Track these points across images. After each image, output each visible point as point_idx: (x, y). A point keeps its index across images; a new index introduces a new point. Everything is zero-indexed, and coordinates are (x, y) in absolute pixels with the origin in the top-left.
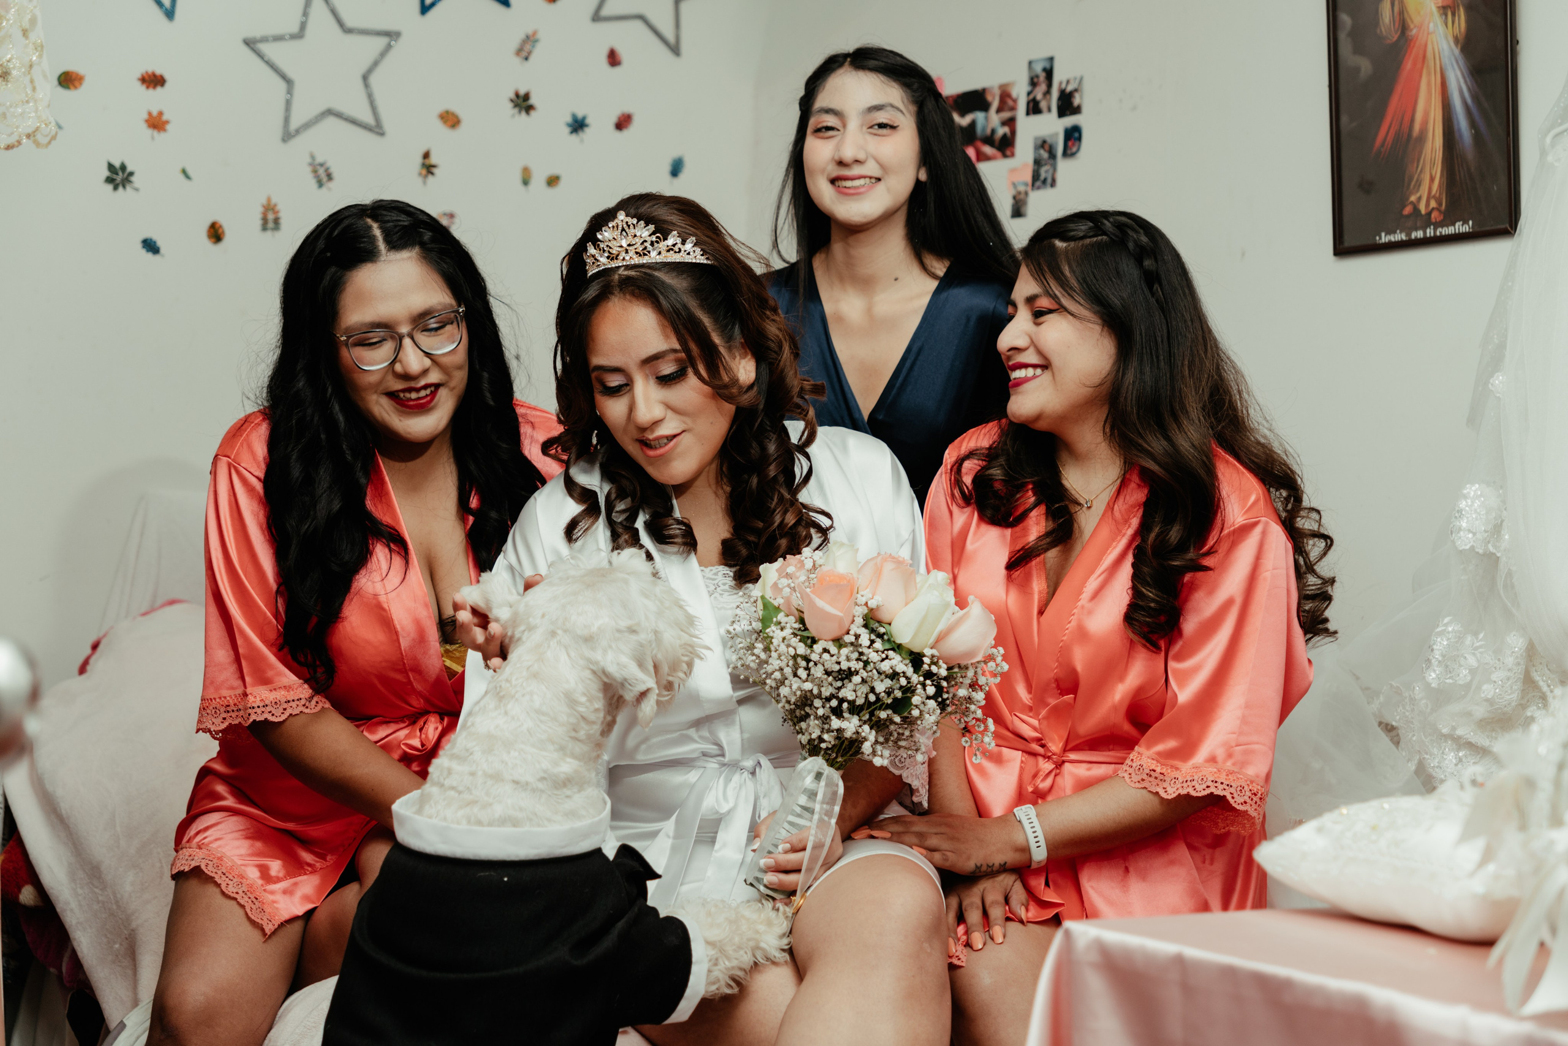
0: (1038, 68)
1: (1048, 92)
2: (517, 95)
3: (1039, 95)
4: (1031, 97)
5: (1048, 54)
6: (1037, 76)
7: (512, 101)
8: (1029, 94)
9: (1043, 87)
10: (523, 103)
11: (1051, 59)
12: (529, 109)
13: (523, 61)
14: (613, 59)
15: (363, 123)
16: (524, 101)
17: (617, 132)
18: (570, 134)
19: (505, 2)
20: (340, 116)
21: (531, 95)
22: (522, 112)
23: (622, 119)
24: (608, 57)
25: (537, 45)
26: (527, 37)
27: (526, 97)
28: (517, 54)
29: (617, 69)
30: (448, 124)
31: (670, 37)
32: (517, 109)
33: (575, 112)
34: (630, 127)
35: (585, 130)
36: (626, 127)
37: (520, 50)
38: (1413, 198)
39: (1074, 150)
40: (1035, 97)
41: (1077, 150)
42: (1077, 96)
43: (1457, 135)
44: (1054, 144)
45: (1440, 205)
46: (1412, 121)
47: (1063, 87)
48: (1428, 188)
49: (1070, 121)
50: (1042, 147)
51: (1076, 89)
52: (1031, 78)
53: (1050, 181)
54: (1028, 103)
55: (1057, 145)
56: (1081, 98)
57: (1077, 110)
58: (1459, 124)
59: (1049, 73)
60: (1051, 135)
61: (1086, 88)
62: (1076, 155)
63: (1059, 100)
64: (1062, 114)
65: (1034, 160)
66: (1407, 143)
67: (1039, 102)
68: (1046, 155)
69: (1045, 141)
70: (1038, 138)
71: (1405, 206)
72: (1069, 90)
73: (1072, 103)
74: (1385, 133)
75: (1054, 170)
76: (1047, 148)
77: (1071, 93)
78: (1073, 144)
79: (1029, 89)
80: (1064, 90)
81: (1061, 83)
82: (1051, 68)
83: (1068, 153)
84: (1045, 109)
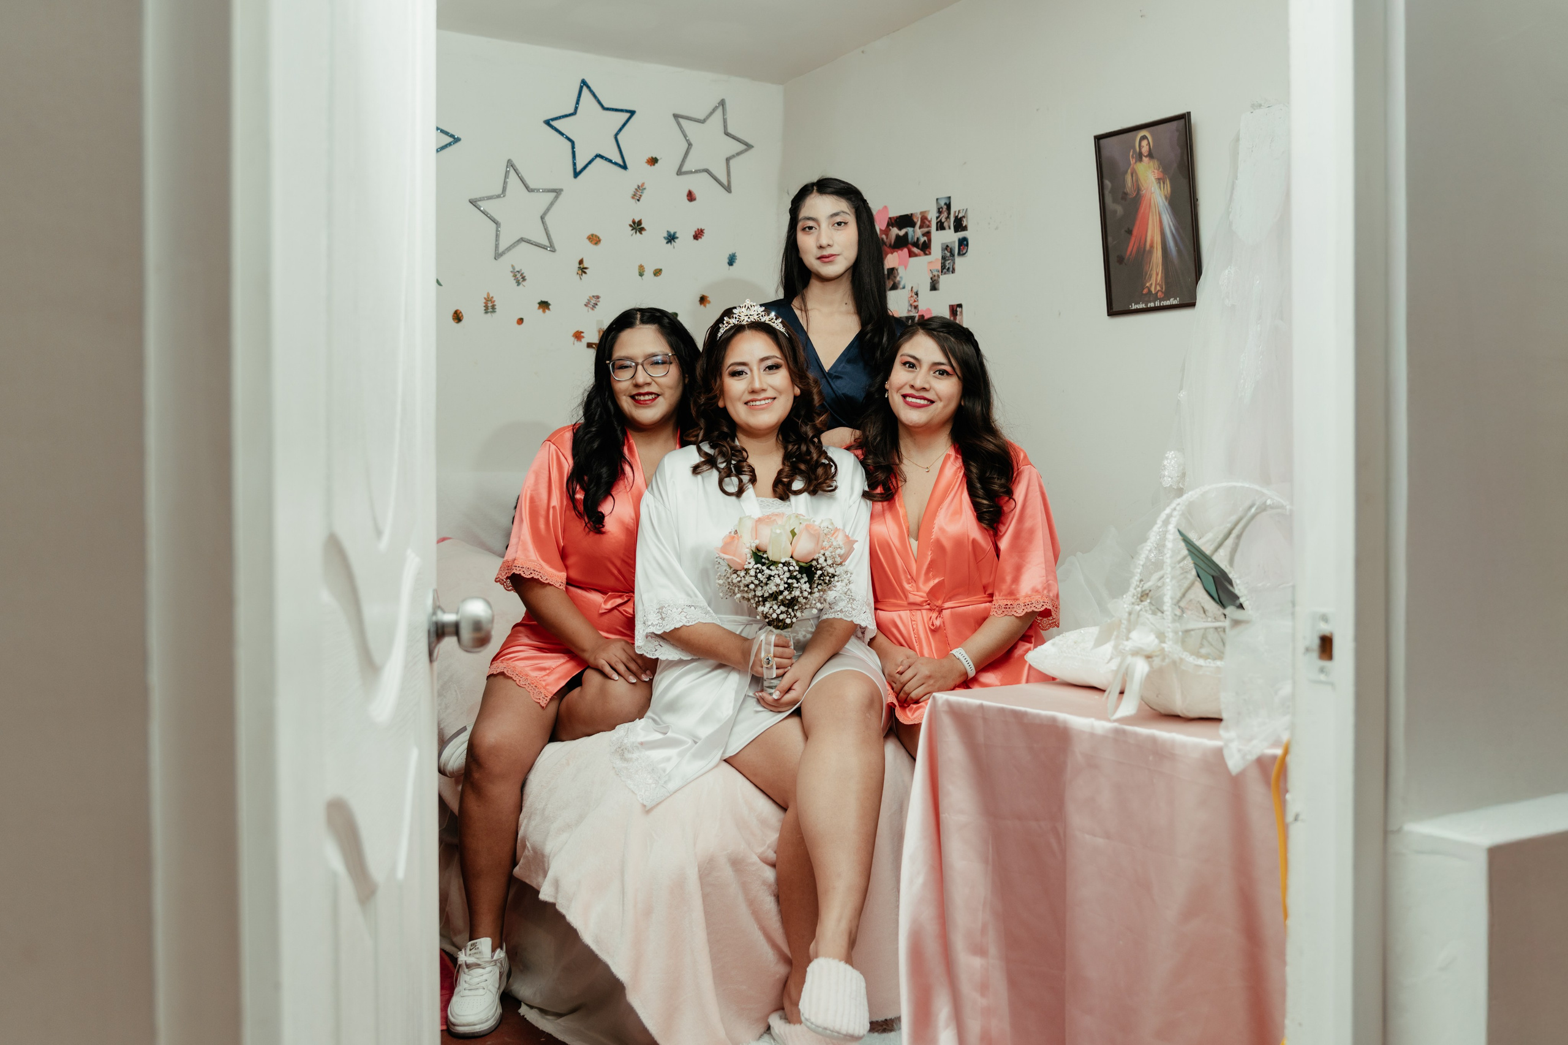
0: (942, 203)
1: (948, 217)
2: (634, 222)
3: (943, 217)
4: (939, 220)
5: (949, 196)
6: (942, 208)
7: (631, 226)
8: (937, 218)
9: (945, 215)
10: (637, 227)
11: (950, 198)
12: (641, 230)
13: (637, 201)
14: (691, 197)
15: (542, 245)
16: (638, 225)
17: (695, 241)
18: (667, 243)
19: (624, 167)
20: (529, 242)
21: (643, 222)
22: (638, 232)
23: (697, 233)
24: (687, 196)
25: (645, 191)
26: (639, 187)
27: (640, 223)
28: (633, 198)
29: (693, 203)
30: (593, 242)
31: (725, 181)
32: (634, 231)
33: (669, 230)
34: (703, 237)
35: (676, 240)
36: (700, 237)
37: (634, 195)
38: (1148, 285)
39: (964, 251)
40: (941, 220)
41: (967, 251)
42: (964, 220)
43: (1169, 250)
44: (953, 248)
45: (1162, 288)
46: (1145, 242)
47: (957, 214)
48: (1155, 279)
49: (961, 234)
50: (946, 249)
51: (964, 217)
52: (939, 209)
53: (951, 269)
54: (937, 223)
55: (955, 248)
56: (967, 221)
57: (965, 229)
58: (1169, 244)
59: (948, 206)
60: (951, 243)
61: (970, 215)
62: (966, 255)
63: (954, 222)
64: (956, 231)
65: (942, 257)
66: (1143, 254)
67: (943, 223)
68: (948, 254)
69: (947, 246)
70: (945, 243)
71: (1143, 289)
72: (960, 216)
73: (962, 224)
74: (1131, 248)
75: (954, 263)
76: (949, 250)
77: (961, 218)
78: (964, 248)
79: (938, 215)
80: (958, 216)
81: (955, 212)
82: (950, 203)
83: (961, 253)
84: (947, 227)
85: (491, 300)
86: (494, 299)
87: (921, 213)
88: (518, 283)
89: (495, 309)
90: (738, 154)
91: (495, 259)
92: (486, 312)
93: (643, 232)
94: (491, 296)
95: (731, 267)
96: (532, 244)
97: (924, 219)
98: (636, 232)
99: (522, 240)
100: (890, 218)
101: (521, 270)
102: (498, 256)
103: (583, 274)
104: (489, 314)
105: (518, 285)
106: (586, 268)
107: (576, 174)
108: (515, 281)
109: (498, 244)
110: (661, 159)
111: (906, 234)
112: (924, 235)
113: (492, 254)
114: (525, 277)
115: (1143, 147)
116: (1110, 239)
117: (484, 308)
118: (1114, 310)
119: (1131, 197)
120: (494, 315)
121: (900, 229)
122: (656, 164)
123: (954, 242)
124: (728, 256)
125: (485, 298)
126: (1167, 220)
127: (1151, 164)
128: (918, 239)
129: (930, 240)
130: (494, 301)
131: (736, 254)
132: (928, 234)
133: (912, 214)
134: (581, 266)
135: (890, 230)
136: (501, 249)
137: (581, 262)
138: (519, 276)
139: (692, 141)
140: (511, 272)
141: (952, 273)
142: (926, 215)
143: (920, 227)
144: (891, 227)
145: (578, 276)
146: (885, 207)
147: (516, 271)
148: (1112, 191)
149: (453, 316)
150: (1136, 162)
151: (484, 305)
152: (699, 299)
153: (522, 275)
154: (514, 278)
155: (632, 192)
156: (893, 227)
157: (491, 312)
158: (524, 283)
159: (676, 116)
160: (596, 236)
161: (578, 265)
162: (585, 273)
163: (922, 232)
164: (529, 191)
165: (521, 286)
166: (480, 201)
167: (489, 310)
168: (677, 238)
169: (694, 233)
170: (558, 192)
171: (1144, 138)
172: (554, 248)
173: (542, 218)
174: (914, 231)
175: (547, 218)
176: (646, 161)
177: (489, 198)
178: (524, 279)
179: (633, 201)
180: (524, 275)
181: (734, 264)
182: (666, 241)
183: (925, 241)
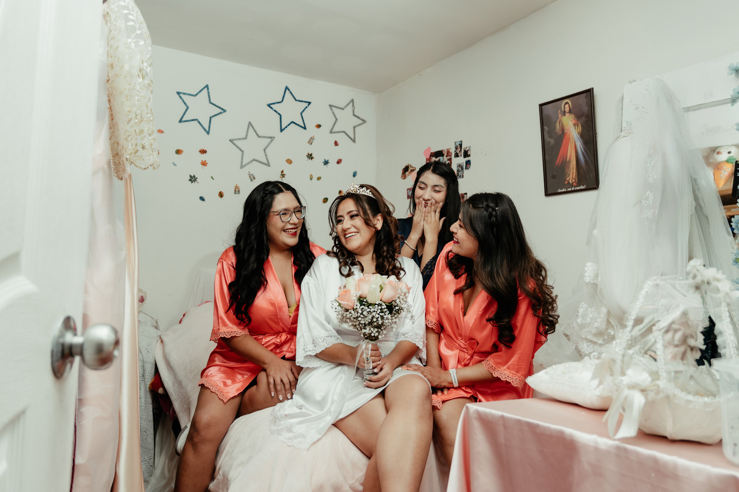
0: (458, 144)
1: (461, 151)
2: (308, 154)
5: (461, 140)
6: (458, 146)
7: (307, 156)
9: (459, 149)
11: (461, 141)
12: (312, 158)
13: (310, 145)
14: (336, 144)
15: (264, 163)
16: (310, 156)
17: (338, 164)
18: (324, 165)
19: (305, 128)
20: (257, 161)
21: (313, 154)
22: (310, 159)
23: (339, 161)
24: (335, 143)
25: (314, 140)
26: (311, 138)
27: (311, 155)
28: (308, 143)
29: (337, 147)
30: (289, 163)
31: (353, 137)
32: (308, 158)
33: (325, 159)
34: (341, 163)
35: (328, 164)
36: (340, 163)
37: (309, 142)
38: (568, 179)
39: (469, 167)
40: (457, 152)
41: (470, 167)
42: (469, 151)
43: (580, 160)
44: (463, 166)
45: (576, 181)
46: (567, 157)
47: (465, 149)
48: (572, 175)
49: (467, 159)
50: (459, 166)
51: (469, 150)
52: (456, 147)
53: (462, 176)
54: (455, 154)
55: (464, 165)
56: (470, 152)
57: (469, 156)
58: (580, 157)
59: (461, 145)
60: (462, 163)
61: (472, 149)
62: (469, 169)
63: (464, 153)
64: (465, 157)
65: (457, 170)
66: (565, 163)
67: (458, 154)
68: (460, 169)
69: (460, 165)
70: (458, 164)
71: (565, 181)
72: (466, 150)
73: (468, 154)
74: (559, 161)
75: (463, 173)
76: (461, 167)
77: (467, 151)
78: (468, 166)
79: (455, 150)
80: (465, 150)
81: (464, 148)
82: (462, 144)
83: (467, 168)
84: (460, 156)
85: (238, 188)
86: (239, 187)
87: (447, 149)
88: (252, 180)
89: (240, 192)
90: (359, 125)
91: (241, 168)
92: (235, 193)
93: (313, 159)
94: (238, 186)
95: (354, 178)
96: (259, 162)
97: (448, 152)
98: (309, 159)
99: (254, 160)
100: (431, 153)
101: (253, 174)
102: (242, 167)
103: (283, 178)
104: (237, 194)
105: (251, 181)
106: (284, 175)
107: (282, 130)
108: (250, 179)
109: (243, 161)
110: (322, 125)
111: (439, 160)
112: (448, 160)
113: (239, 166)
114: (255, 177)
115: (566, 108)
116: (547, 157)
117: (234, 191)
118: (548, 193)
119: (559, 134)
120: (239, 195)
121: (436, 158)
122: (320, 128)
123: (464, 163)
124: (353, 172)
125: (235, 187)
126: (579, 144)
127: (571, 116)
128: (445, 162)
129: (451, 162)
130: (239, 188)
131: (357, 172)
132: (450, 160)
133: (442, 150)
134: (282, 173)
135: (431, 158)
136: (244, 164)
137: (282, 172)
138: (252, 177)
139: (338, 118)
140: (248, 175)
141: (462, 178)
142: (449, 150)
143: (446, 156)
144: (432, 157)
145: (281, 178)
146: (429, 148)
147: (250, 174)
148: (549, 132)
149: (219, 194)
150: (562, 116)
151: (234, 190)
152: (338, 192)
153: (253, 176)
154: (249, 178)
155: (308, 140)
156: (433, 157)
157: (238, 193)
158: (254, 180)
159: (331, 106)
160: (290, 160)
161: (281, 173)
162: (284, 177)
163: (447, 158)
164: (258, 137)
165: (253, 182)
166: (235, 140)
167: (237, 193)
168: (329, 163)
169: (337, 161)
170: (272, 138)
171: (567, 103)
172: (269, 164)
173: (264, 150)
174: (443, 159)
175: (267, 150)
176: (315, 126)
177: (239, 139)
178: (254, 178)
179: (309, 144)
180: (255, 176)
181: (356, 176)
182: (323, 164)
183: (449, 163)
